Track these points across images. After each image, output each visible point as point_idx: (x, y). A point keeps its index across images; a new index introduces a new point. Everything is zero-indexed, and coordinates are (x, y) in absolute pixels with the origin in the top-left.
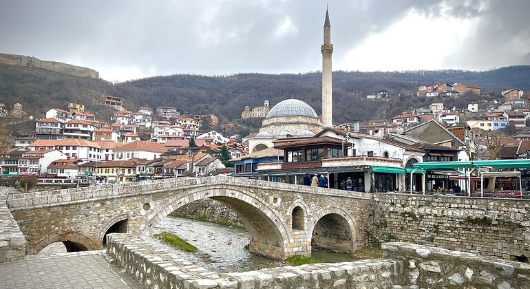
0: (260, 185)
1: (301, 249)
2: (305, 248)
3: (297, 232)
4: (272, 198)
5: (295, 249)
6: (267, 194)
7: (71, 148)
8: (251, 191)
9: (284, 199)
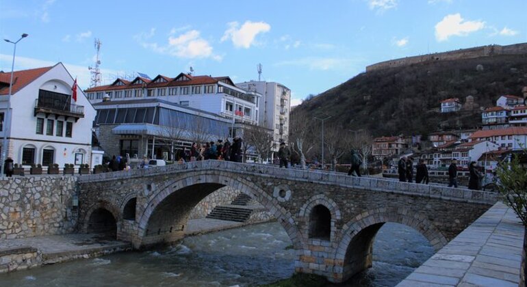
0: (260, 172)
1: (322, 267)
2: (330, 267)
3: (316, 242)
4: (277, 190)
5: (313, 266)
6: (270, 184)
7: (507, 137)
8: (248, 178)
9: (296, 192)
